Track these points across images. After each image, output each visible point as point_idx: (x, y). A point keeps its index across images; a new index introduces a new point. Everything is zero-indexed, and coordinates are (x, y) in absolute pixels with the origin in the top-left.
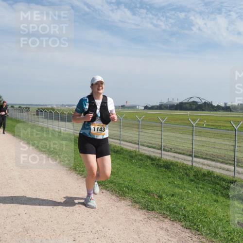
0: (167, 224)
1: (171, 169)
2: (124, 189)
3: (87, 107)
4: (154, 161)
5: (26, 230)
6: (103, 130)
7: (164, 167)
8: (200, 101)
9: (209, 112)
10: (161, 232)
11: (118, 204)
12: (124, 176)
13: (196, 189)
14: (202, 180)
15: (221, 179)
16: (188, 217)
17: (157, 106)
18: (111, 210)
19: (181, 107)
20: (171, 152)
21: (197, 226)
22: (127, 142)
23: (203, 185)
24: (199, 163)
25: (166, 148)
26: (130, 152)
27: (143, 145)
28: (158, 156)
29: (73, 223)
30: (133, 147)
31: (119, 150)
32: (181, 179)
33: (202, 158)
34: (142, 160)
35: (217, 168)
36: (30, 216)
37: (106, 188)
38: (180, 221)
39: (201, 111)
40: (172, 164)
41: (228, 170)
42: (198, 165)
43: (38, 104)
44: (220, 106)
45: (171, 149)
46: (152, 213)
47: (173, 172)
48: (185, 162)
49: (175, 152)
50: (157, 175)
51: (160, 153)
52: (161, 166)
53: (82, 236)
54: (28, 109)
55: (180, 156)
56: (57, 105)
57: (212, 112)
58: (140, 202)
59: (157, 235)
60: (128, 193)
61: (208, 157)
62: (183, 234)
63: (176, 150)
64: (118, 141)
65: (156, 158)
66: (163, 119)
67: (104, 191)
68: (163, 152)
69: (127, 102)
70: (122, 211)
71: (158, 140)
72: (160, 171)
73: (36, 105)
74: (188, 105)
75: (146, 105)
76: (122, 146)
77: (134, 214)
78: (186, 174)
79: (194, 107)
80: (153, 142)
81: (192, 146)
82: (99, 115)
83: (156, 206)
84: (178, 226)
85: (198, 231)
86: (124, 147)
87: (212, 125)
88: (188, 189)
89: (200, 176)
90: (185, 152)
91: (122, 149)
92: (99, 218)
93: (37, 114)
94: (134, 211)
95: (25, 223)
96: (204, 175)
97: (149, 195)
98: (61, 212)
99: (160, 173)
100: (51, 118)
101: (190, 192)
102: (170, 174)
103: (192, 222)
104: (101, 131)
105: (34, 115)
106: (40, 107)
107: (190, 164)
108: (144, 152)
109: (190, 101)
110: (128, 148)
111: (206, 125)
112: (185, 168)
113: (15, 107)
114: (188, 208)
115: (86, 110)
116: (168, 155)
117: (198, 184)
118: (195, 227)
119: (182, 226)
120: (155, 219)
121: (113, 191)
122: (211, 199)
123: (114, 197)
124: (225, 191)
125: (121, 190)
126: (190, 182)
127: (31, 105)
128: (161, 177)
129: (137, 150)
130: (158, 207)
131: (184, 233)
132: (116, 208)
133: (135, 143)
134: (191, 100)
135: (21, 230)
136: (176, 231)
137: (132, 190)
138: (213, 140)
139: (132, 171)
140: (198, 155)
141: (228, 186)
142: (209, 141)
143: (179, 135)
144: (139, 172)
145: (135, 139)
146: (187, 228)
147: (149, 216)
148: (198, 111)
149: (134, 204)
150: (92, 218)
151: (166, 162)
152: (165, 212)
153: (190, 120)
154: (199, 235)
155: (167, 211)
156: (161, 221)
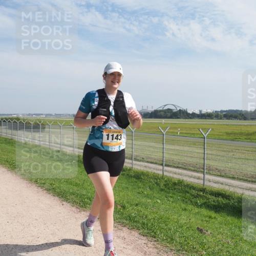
0: (125, 232)
1: (142, 179)
2: (86, 200)
3: (96, 103)
6: (119, 137)
7: (134, 177)
8: (175, 109)
9: (184, 120)
10: (118, 240)
11: (77, 215)
13: (166, 199)
14: (172, 189)
15: (191, 187)
18: (69, 221)
19: (155, 114)
20: (143, 161)
21: (155, 233)
23: (174, 194)
24: (170, 172)
28: (129, 166)
29: (28, 237)
32: (151, 189)
33: (174, 167)
35: (189, 176)
37: (67, 200)
38: (138, 229)
39: (176, 118)
40: (143, 174)
41: (199, 178)
44: (195, 113)
45: (143, 158)
47: (143, 182)
48: (156, 171)
49: (148, 162)
50: (127, 185)
51: (130, 163)
52: (131, 177)
56: (23, 115)
57: (187, 120)
60: (89, 204)
61: (180, 166)
62: (140, 242)
63: (150, 160)
65: (126, 168)
67: (64, 203)
68: (134, 162)
72: (130, 181)
74: (162, 113)
78: (157, 183)
79: (169, 115)
81: (162, 155)
82: (113, 114)
84: (135, 234)
85: (155, 237)
87: (186, 133)
88: (157, 199)
89: (170, 185)
90: (158, 162)
92: (56, 230)
96: (175, 184)
98: (16, 226)
99: (130, 184)
100: (16, 129)
101: (159, 201)
102: (140, 184)
103: (150, 230)
104: (117, 139)
107: (161, 173)
109: (164, 109)
111: (180, 133)
112: (156, 177)
114: (150, 217)
115: (94, 107)
117: (168, 193)
119: (140, 234)
121: (74, 203)
122: (179, 207)
123: (74, 209)
124: (195, 199)
125: (82, 202)
126: (160, 192)
128: (130, 187)
132: (75, 219)
134: (166, 108)
136: (133, 238)
138: (186, 148)
140: (170, 164)
141: (198, 194)
142: (182, 149)
146: (144, 236)
148: (173, 118)
150: (48, 231)
151: (137, 172)
152: (125, 221)
153: (160, 128)
154: (155, 241)
155: (127, 220)
156: (119, 229)
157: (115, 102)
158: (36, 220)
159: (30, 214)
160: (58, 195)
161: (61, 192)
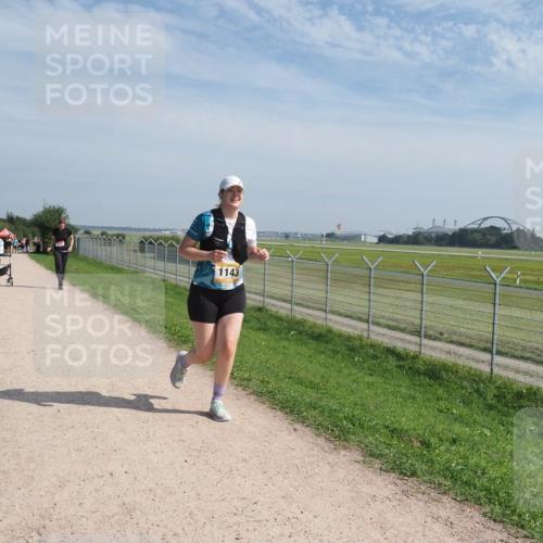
0: (448, 508)
1: (443, 379)
2: (345, 423)
3: (211, 229)
4: (404, 360)
5: (129, 510)
6: (235, 273)
8: (507, 227)
9: (528, 252)
10: (437, 527)
11: (332, 458)
12: (338, 392)
13: (502, 428)
14: (514, 407)
16: (497, 494)
17: (409, 237)
18: (317, 471)
19: (462, 238)
20: (440, 340)
21: (520, 516)
22: (341, 315)
24: (506, 367)
25: (431, 332)
26: (349, 338)
27: (378, 324)
28: (413, 348)
29: (232, 499)
30: (355, 328)
31: (323, 334)
32: (466, 402)
33: (514, 357)
34: (375, 357)
36: (135, 478)
37: (303, 421)
38: (478, 502)
40: (445, 367)
42: (504, 374)
43: (142, 227)
45: (441, 334)
46: (412, 482)
47: (447, 387)
48: (474, 365)
49: (452, 342)
50: (412, 392)
51: (416, 344)
52: (419, 373)
53: (255, 530)
54: (121, 238)
55: (462, 350)
58: (381, 455)
59: (427, 533)
60: (354, 434)
61: (528, 355)
62: (488, 535)
63: (455, 338)
64: (323, 314)
65: (407, 354)
66: (426, 267)
67: (298, 426)
68: (425, 341)
69: (339, 226)
70: (341, 474)
71: (411, 313)
72: (417, 383)
73: (139, 230)
74: (477, 236)
75: (382, 234)
76: (330, 324)
77: (370, 483)
78: (477, 391)
79: (493, 239)
80: (399, 317)
81: (491, 329)
82: (231, 246)
83: (420, 467)
84: (474, 513)
85: (522, 527)
86: (336, 327)
87: (534, 282)
88: (483, 427)
89: (509, 397)
90: (475, 343)
91: (330, 331)
92: (291, 489)
93: (142, 250)
94: (370, 475)
95: (125, 494)
96: (519, 395)
97: (400, 438)
98: (205, 473)
99: (417, 388)
100: (173, 259)
101: (488, 433)
102: (440, 391)
103: (506, 507)
105: (135, 251)
106: (147, 234)
107: (485, 368)
108: (380, 339)
109: (483, 226)
110: (345, 330)
111: (521, 281)
112: (475, 378)
113: (94, 232)
114: (492, 473)
115: (208, 235)
116: (435, 349)
117: (506, 416)
118: (515, 518)
119: (485, 515)
120: (420, 496)
121: (318, 428)
123: (321, 441)
125: (337, 426)
126: (486, 412)
127: (130, 229)
128: (420, 397)
129: (365, 334)
130: (424, 467)
131: (490, 531)
132: (328, 467)
133: (360, 319)
134: (486, 224)
135: (116, 509)
136: (470, 525)
137: (362, 426)
139: (354, 381)
140: (504, 350)
143: (460, 303)
144: (369, 385)
145: (361, 310)
146: (495, 521)
147: (405, 488)
149: (367, 459)
150: (274, 488)
151: (431, 363)
152: (441, 480)
153: (488, 269)
154: (525, 537)
155: (445, 477)
156: (434, 500)
157: (235, 230)
158: (245, 461)
159: (230, 446)
160: (282, 408)
161: (288, 401)
